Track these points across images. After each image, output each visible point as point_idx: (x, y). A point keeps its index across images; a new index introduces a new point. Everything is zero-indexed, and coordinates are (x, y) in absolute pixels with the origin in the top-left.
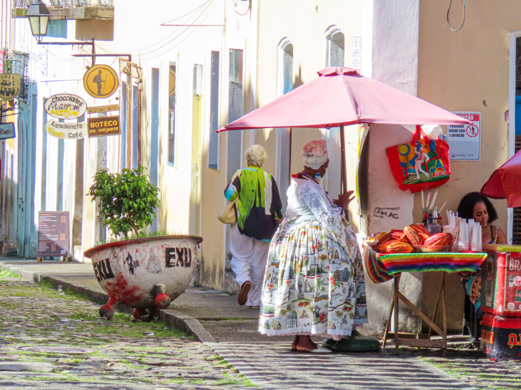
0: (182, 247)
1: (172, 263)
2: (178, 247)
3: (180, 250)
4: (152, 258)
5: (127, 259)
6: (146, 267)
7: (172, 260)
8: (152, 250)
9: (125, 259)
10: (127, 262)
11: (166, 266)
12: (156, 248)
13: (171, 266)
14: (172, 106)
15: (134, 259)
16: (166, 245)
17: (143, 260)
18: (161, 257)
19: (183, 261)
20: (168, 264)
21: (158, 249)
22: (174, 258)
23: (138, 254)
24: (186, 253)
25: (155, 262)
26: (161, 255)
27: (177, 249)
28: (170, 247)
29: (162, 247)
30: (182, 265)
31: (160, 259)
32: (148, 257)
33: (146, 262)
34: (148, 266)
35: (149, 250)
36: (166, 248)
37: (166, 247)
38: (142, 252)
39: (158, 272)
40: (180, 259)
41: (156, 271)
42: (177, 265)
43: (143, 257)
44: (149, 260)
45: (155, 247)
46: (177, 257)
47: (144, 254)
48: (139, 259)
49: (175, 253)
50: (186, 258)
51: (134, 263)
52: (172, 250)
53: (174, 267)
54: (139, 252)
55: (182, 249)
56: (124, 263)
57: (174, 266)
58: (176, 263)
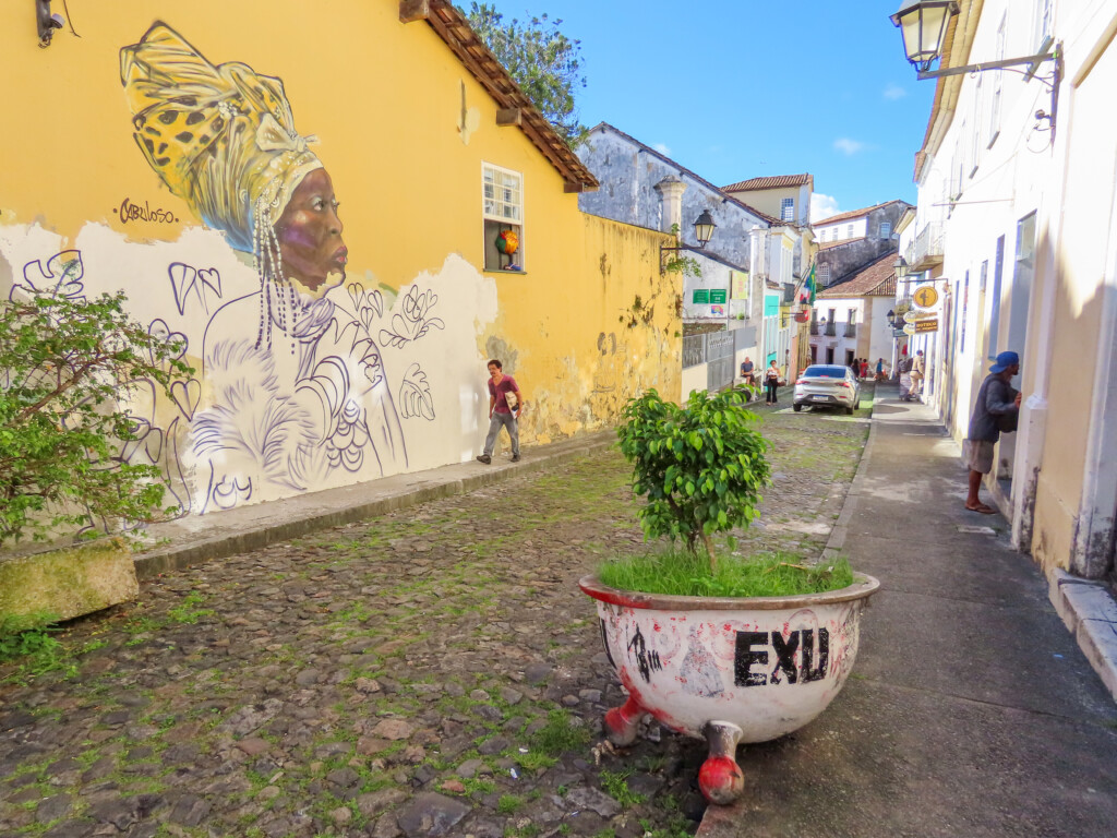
0: (793, 628)
1: (756, 675)
2: (781, 630)
3: (786, 639)
4: (696, 657)
5: (635, 641)
6: (679, 675)
7: (755, 668)
8: (694, 635)
9: (630, 639)
10: (633, 647)
11: (736, 683)
12: (707, 630)
13: (751, 684)
14: (965, 309)
15: (649, 647)
16: (737, 623)
17: (670, 656)
18: (722, 658)
19: (795, 670)
20: (743, 677)
21: (714, 633)
22: (765, 662)
23: (658, 635)
24: (808, 643)
25: (704, 669)
26: (722, 650)
27: (777, 636)
28: (752, 629)
29: (727, 627)
30: (792, 680)
31: (718, 661)
32: (684, 650)
33: (678, 662)
34: (683, 675)
35: (688, 633)
36: (739, 633)
37: (739, 629)
38: (670, 633)
39: (712, 694)
40: (786, 663)
41: (705, 691)
42: (775, 680)
43: (671, 647)
44: (687, 658)
45: (706, 627)
46: (773, 658)
47: (672, 639)
48: (662, 651)
49: (769, 649)
50: (807, 659)
51: (649, 656)
52: (760, 638)
53: (762, 686)
54: (663, 630)
55: (795, 635)
56: (629, 649)
57: (764, 683)
58: (769, 677)
